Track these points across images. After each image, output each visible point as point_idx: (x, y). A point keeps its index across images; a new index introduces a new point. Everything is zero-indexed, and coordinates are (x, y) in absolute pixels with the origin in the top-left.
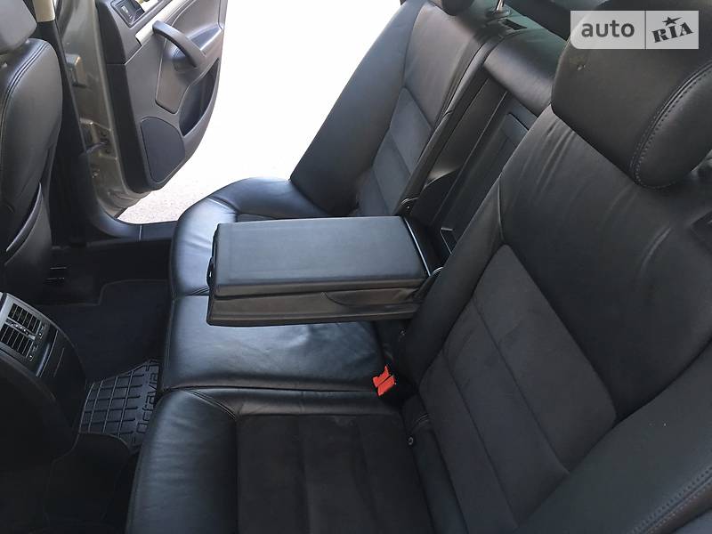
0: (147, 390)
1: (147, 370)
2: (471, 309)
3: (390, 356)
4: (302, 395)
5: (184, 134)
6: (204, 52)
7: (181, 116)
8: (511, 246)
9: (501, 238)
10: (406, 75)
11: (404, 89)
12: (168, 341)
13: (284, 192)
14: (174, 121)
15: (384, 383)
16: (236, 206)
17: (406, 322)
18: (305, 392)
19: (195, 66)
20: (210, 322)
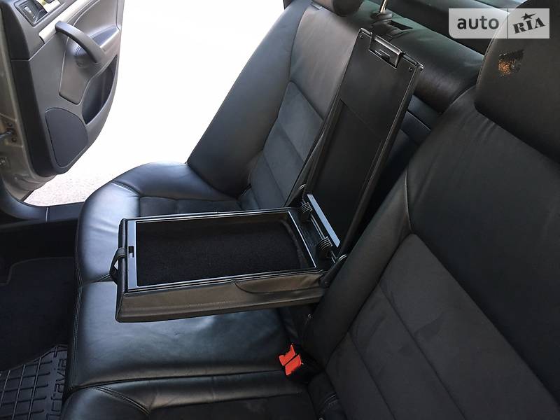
0: (55, 378)
1: (55, 356)
2: (379, 294)
3: (293, 331)
4: (213, 381)
5: (87, 123)
6: (105, 49)
7: (84, 106)
8: (418, 235)
9: (410, 228)
10: (293, 70)
11: (290, 83)
12: (76, 330)
13: (182, 175)
14: (78, 111)
15: (291, 362)
16: (138, 189)
17: (313, 307)
18: (215, 378)
19: (96, 62)
20: (120, 318)
